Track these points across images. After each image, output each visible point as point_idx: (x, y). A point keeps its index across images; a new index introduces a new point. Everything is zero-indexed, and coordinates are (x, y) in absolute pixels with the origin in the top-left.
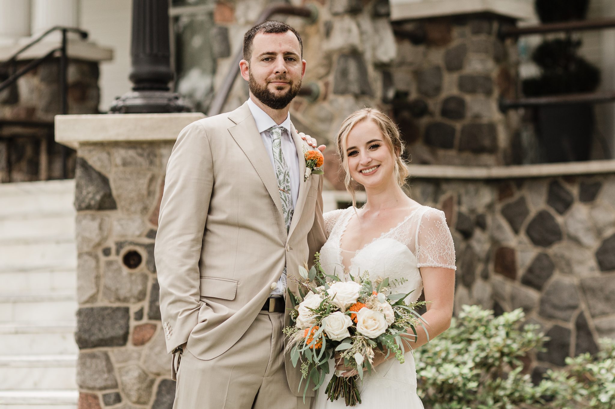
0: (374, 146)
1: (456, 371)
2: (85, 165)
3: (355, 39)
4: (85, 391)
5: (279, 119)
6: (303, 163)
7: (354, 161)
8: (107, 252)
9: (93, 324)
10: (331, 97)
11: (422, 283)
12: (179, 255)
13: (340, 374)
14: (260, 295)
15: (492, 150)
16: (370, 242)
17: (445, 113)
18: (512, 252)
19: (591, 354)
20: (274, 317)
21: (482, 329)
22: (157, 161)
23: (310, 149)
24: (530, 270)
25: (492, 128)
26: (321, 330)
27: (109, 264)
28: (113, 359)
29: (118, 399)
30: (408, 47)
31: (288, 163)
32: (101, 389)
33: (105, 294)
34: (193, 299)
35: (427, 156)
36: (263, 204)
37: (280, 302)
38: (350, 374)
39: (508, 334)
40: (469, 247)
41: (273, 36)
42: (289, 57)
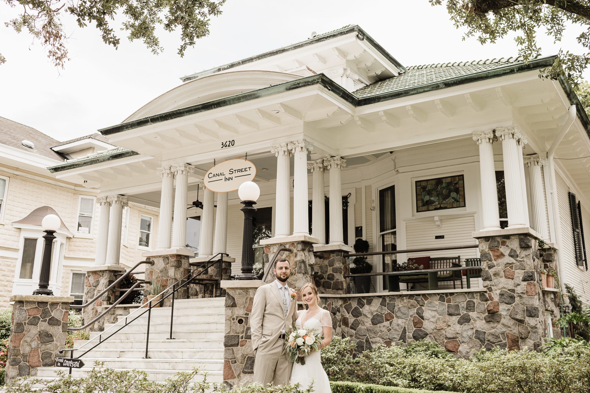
0: (310, 294)
1: (331, 354)
2: (228, 294)
3: (303, 258)
4: (226, 360)
5: (284, 285)
6: (291, 297)
7: (305, 298)
8: (233, 319)
9: (229, 340)
10: (296, 274)
11: (323, 331)
12: (256, 323)
13: (300, 356)
14: (278, 334)
15: (342, 289)
16: (309, 319)
17: (328, 278)
18: (348, 319)
19: (370, 350)
20: (282, 340)
21: (338, 342)
22: (248, 293)
23: (293, 293)
24: (352, 324)
25: (342, 283)
26: (296, 342)
27: (234, 322)
28: (234, 350)
29: (235, 362)
30: (318, 259)
31: (286, 297)
32: (231, 359)
33: (232, 331)
34: (260, 335)
35: (323, 291)
36: (279, 308)
37: (284, 335)
38: (303, 356)
39: (346, 344)
40: (335, 317)
41: (282, 262)
42: (286, 268)
